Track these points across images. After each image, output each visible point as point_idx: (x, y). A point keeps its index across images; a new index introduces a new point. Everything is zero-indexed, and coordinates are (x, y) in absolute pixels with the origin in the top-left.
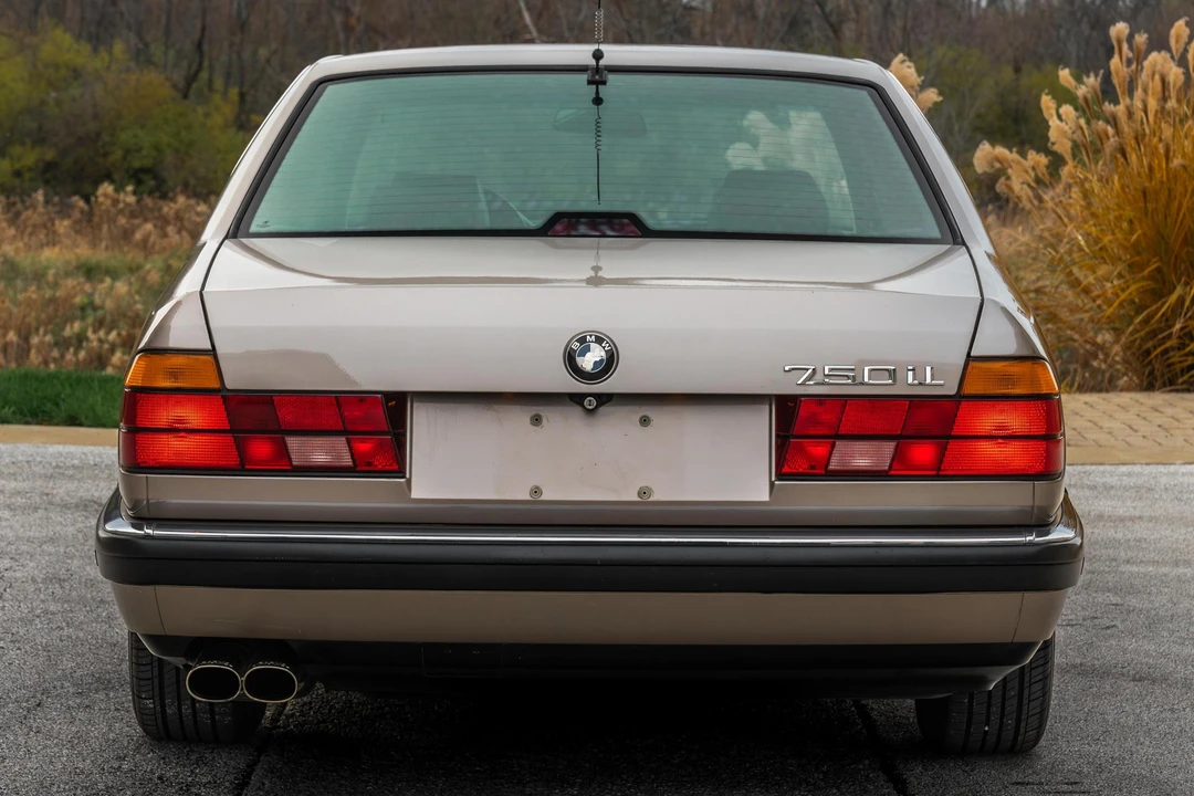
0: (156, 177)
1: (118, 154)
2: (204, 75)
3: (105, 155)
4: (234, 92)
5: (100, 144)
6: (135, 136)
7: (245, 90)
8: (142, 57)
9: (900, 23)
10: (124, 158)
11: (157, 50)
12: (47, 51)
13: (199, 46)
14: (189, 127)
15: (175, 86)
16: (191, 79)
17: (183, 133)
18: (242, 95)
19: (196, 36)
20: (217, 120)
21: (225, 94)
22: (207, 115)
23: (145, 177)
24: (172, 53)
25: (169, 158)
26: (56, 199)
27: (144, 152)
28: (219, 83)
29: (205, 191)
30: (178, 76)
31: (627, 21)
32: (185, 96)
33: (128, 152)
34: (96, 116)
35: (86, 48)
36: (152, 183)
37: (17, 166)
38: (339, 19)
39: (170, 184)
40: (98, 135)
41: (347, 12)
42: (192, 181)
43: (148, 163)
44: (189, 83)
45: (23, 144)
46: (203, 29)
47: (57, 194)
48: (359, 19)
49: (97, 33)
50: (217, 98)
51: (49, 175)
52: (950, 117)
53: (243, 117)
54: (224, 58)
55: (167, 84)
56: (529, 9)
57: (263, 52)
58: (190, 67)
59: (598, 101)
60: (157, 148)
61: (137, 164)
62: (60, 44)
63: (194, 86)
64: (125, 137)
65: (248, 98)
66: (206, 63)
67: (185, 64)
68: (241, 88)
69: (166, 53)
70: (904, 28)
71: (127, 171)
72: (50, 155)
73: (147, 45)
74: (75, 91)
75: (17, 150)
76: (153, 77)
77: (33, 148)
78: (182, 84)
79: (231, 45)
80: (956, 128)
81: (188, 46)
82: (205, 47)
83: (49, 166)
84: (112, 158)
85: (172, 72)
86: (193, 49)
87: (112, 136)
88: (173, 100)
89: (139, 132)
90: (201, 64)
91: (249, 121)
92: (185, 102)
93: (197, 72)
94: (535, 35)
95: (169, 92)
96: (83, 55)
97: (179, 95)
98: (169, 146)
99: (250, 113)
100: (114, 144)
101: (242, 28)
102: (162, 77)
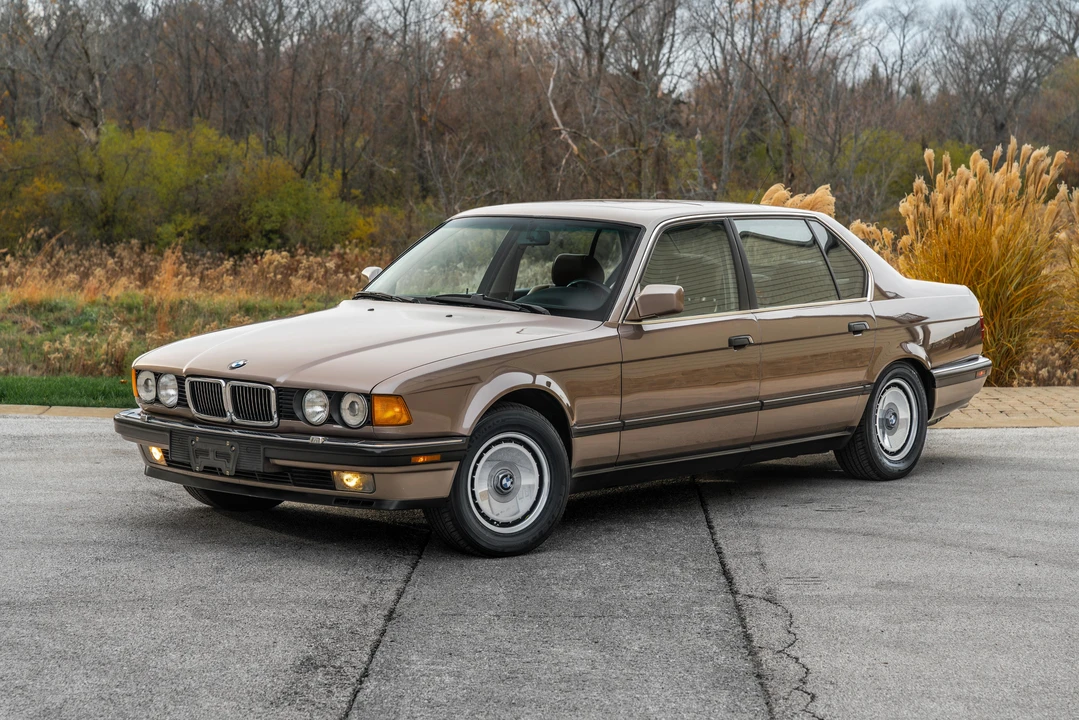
0: (282, 236)
1: (255, 219)
2: (316, 160)
3: (245, 220)
4: (338, 173)
5: (240, 213)
6: (267, 206)
7: (346, 171)
8: (271, 149)
9: (833, 115)
10: (259, 223)
11: (281, 141)
12: (200, 143)
13: (313, 137)
14: (306, 200)
15: (295, 169)
16: (307, 163)
17: (302, 204)
18: (344, 175)
19: (311, 130)
20: (327, 193)
21: (331, 174)
22: (318, 190)
23: (273, 236)
24: (292, 144)
25: (292, 222)
26: (209, 253)
27: (273, 218)
28: (326, 166)
29: (318, 246)
30: (297, 162)
31: (629, 116)
32: (303, 176)
33: (261, 218)
34: (237, 192)
35: (229, 142)
36: (279, 241)
37: (180, 230)
38: (414, 115)
39: (293, 241)
40: (239, 206)
41: (422, 111)
42: (309, 239)
43: (277, 226)
44: (306, 168)
45: (184, 213)
46: (316, 126)
47: (210, 250)
48: (430, 117)
49: (236, 129)
50: (324, 175)
51: (203, 235)
52: (871, 186)
53: (345, 191)
54: (330, 146)
55: (291, 167)
56: (556, 108)
57: (359, 144)
58: (306, 155)
60: (283, 216)
61: (268, 227)
62: (207, 136)
63: (309, 168)
64: (259, 207)
65: (349, 177)
66: (318, 150)
67: (301, 151)
68: (344, 169)
69: (287, 144)
71: (261, 232)
72: (204, 221)
73: (274, 138)
74: (220, 172)
75: (179, 217)
76: (279, 162)
77: (191, 216)
78: (300, 168)
79: (336, 137)
80: (876, 193)
81: (304, 139)
82: (317, 139)
83: (203, 229)
84: (249, 223)
85: (293, 158)
86: (308, 140)
87: (250, 206)
88: (294, 179)
89: (270, 203)
90: (314, 152)
91: (350, 194)
92: (302, 180)
93: (311, 158)
94: (561, 127)
95: (291, 173)
96: (227, 146)
97: (298, 175)
98: (292, 213)
99: (350, 188)
100: (251, 212)
101: (344, 124)
102: (286, 162)
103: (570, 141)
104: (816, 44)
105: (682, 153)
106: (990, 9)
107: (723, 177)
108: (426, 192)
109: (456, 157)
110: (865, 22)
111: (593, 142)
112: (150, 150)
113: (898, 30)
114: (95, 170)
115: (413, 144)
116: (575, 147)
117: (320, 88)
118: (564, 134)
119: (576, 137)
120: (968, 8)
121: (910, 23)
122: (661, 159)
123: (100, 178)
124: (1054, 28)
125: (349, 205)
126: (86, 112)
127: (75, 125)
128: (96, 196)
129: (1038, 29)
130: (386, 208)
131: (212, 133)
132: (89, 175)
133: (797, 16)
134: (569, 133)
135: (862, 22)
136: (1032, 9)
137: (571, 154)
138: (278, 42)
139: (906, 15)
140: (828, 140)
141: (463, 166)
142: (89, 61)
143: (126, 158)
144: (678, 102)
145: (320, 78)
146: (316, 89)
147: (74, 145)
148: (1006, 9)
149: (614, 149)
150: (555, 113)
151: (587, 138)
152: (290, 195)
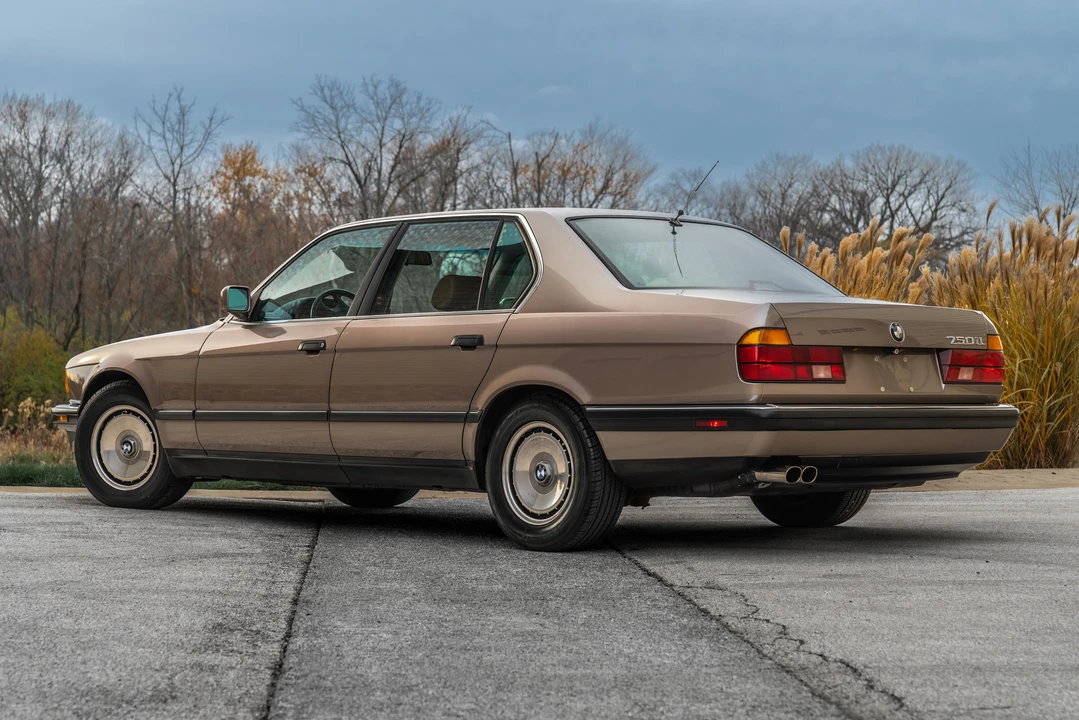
2: (79, 333)
6: (27, 380)
8: (29, 318)
11: (42, 314)
13: (77, 308)
15: (57, 341)
16: (70, 336)
19: (75, 302)
24: (54, 317)
28: (91, 338)
30: (61, 330)
32: (66, 349)
38: (184, 286)
44: (69, 339)
46: (80, 296)
54: (94, 318)
55: (52, 340)
58: (69, 326)
60: (44, 390)
63: (73, 340)
64: (18, 381)
66: (81, 324)
67: (64, 323)
69: (49, 316)
73: (34, 310)
76: (39, 333)
78: (63, 339)
79: (101, 307)
81: (67, 311)
82: (80, 309)
85: (55, 331)
86: (71, 312)
87: (8, 381)
88: (57, 352)
89: (30, 377)
90: (77, 324)
92: (65, 353)
93: (75, 330)
95: (52, 345)
97: (62, 347)
98: (53, 387)
100: (10, 387)
101: (110, 295)
102: (48, 334)
106: (773, 187)
115: (183, 316)
117: (84, 256)
120: (752, 186)
121: (693, 202)
124: (838, 207)
129: (823, 209)
133: (577, 193)
135: (642, 199)
136: (815, 188)
138: (37, 215)
139: (689, 191)
145: (84, 246)
146: (79, 256)
148: (790, 186)
152: (51, 368)
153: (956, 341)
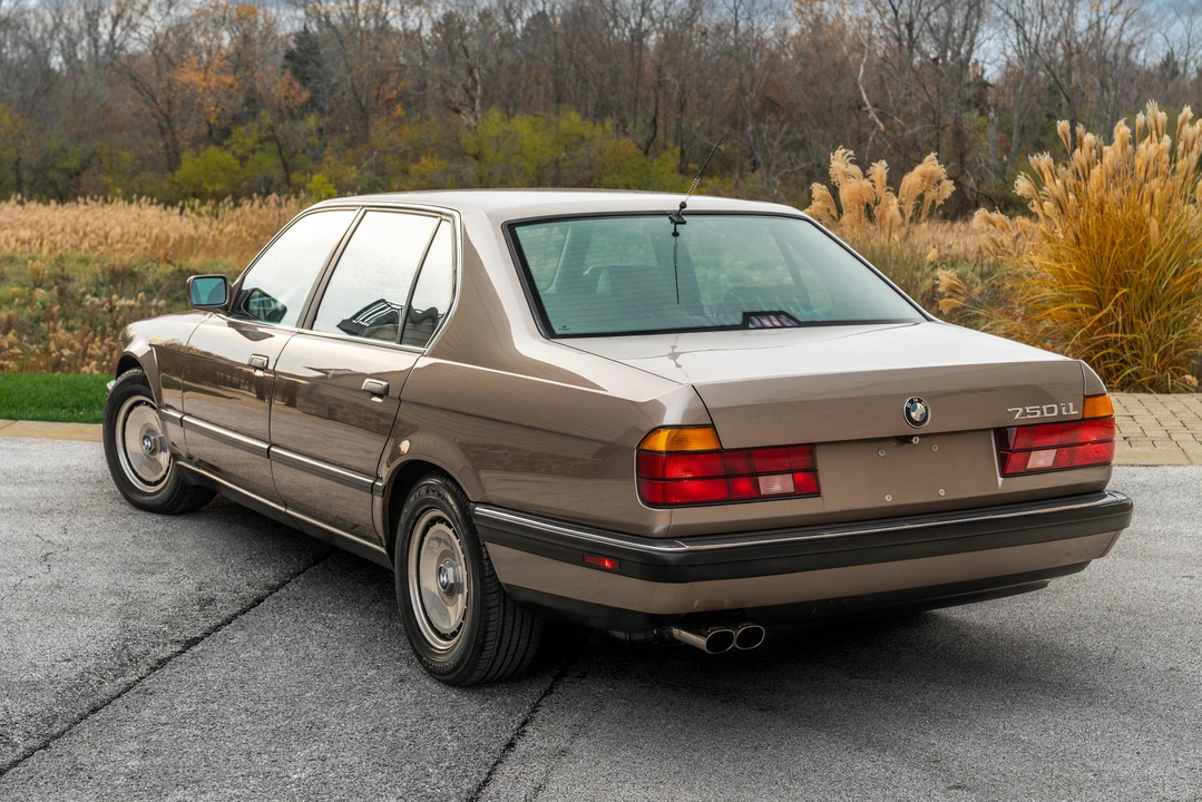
2: (657, 139)
4: (678, 149)
7: (684, 148)
8: (620, 129)
11: (629, 124)
12: (564, 125)
13: (654, 121)
14: (648, 172)
15: (639, 147)
16: (649, 143)
17: (644, 177)
18: (682, 152)
19: (652, 115)
20: (667, 167)
21: (672, 151)
22: (660, 165)
28: (668, 144)
30: (641, 140)
31: (930, 96)
32: (646, 153)
34: (591, 167)
35: (589, 123)
40: (592, 180)
44: (648, 146)
46: (657, 110)
49: (596, 114)
50: (667, 154)
53: (683, 165)
55: (635, 146)
56: (866, 91)
57: (696, 124)
58: (649, 134)
59: (676, 234)
62: (572, 120)
63: (652, 146)
65: (687, 154)
66: (660, 131)
67: (646, 132)
68: (682, 146)
69: (635, 127)
70: (1115, 97)
74: (583, 150)
76: (626, 141)
78: (644, 145)
79: (676, 119)
81: (648, 120)
82: (660, 121)
85: (639, 138)
86: (650, 122)
88: (639, 156)
89: (616, 176)
90: (657, 132)
91: (687, 168)
92: (646, 157)
93: (653, 138)
94: (869, 107)
95: (636, 151)
96: (586, 128)
97: (641, 152)
99: (688, 163)
101: (683, 107)
102: (632, 142)
103: (877, 120)
104: (1111, 33)
105: (982, 129)
107: (1013, 150)
108: (755, 165)
109: (773, 136)
110: (1156, 13)
111: (897, 120)
112: (516, 131)
113: (1186, 19)
114: (471, 149)
116: (882, 126)
117: (660, 77)
118: (872, 114)
119: (882, 117)
122: (959, 133)
123: (477, 157)
125: (685, 178)
126: (468, 102)
127: (457, 111)
128: (472, 173)
130: (717, 180)
131: (575, 117)
132: (466, 154)
133: (1096, 8)
134: (876, 113)
137: (879, 131)
140: (1109, 116)
141: (782, 141)
142: (468, 57)
143: (497, 138)
144: (986, 85)
145: (660, 68)
146: (657, 78)
147: (454, 129)
149: (914, 126)
150: (864, 95)
151: (892, 118)
152: (634, 169)
153: (1025, 413)
